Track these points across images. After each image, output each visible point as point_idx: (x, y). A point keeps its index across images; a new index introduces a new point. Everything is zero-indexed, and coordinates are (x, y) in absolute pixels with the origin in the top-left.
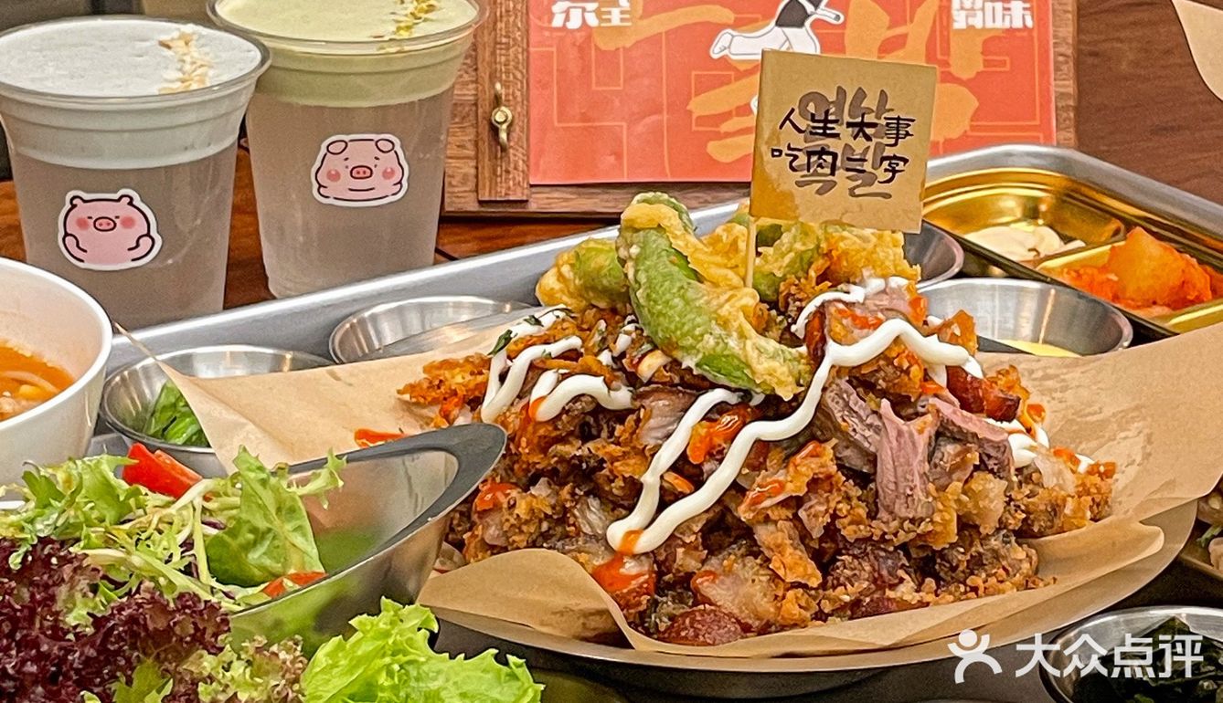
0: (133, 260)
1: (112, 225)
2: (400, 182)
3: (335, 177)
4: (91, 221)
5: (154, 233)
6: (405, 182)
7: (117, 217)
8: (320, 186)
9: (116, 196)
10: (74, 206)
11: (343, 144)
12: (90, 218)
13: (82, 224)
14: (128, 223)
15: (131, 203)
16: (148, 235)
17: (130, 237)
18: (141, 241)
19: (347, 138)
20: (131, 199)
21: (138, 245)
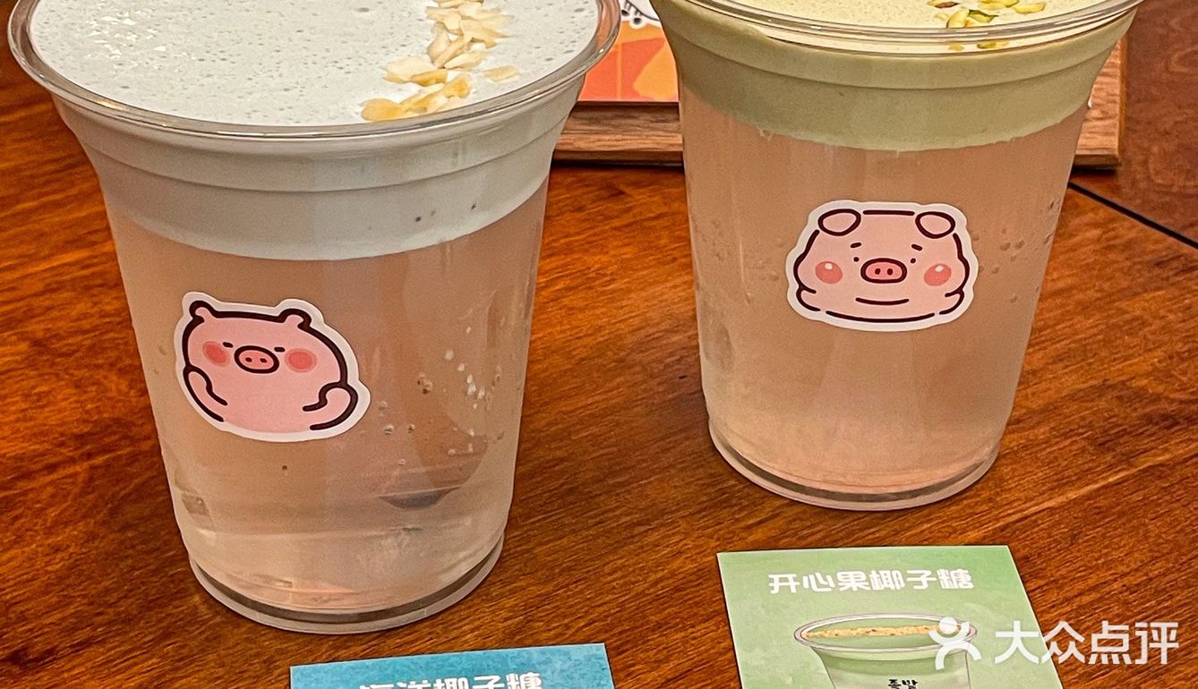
0: (314, 428)
1: (270, 364)
2: (960, 291)
3: (833, 275)
4: (232, 351)
5: (353, 381)
6: (968, 290)
7: (280, 350)
8: (802, 287)
9: (276, 312)
10: (197, 321)
11: (854, 218)
12: (228, 345)
13: (214, 353)
14: (302, 361)
15: (305, 326)
16: (343, 384)
17: (306, 385)
18: (329, 395)
19: (860, 207)
20: (307, 318)
21: (323, 402)
